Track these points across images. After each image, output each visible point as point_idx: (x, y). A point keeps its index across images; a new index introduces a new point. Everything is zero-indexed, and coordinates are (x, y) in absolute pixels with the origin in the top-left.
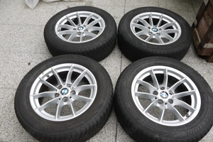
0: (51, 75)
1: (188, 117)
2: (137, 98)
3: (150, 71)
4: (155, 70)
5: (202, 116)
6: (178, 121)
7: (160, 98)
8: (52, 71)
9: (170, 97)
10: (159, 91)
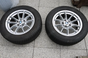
0: (10, 19)
1: (78, 30)
2: (56, 27)
3: (59, 14)
4: (60, 13)
5: (84, 28)
6: (74, 33)
7: (65, 25)
8: (10, 17)
9: (69, 23)
10: (64, 22)
